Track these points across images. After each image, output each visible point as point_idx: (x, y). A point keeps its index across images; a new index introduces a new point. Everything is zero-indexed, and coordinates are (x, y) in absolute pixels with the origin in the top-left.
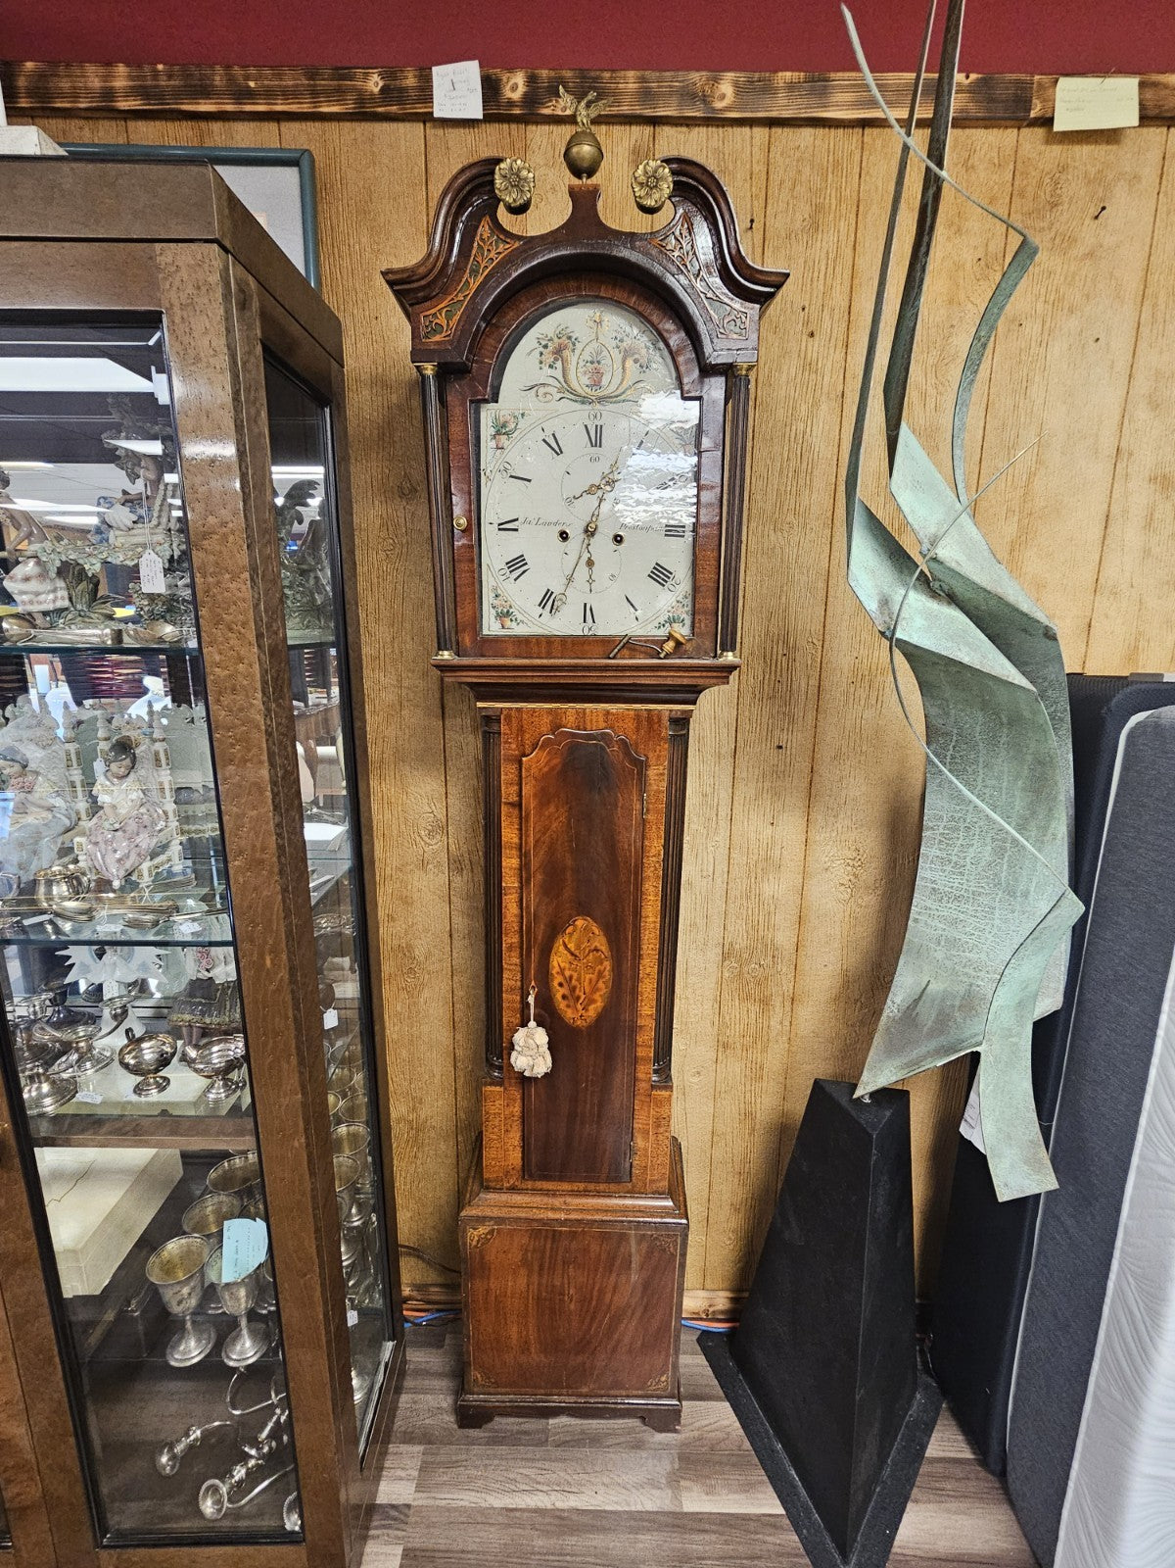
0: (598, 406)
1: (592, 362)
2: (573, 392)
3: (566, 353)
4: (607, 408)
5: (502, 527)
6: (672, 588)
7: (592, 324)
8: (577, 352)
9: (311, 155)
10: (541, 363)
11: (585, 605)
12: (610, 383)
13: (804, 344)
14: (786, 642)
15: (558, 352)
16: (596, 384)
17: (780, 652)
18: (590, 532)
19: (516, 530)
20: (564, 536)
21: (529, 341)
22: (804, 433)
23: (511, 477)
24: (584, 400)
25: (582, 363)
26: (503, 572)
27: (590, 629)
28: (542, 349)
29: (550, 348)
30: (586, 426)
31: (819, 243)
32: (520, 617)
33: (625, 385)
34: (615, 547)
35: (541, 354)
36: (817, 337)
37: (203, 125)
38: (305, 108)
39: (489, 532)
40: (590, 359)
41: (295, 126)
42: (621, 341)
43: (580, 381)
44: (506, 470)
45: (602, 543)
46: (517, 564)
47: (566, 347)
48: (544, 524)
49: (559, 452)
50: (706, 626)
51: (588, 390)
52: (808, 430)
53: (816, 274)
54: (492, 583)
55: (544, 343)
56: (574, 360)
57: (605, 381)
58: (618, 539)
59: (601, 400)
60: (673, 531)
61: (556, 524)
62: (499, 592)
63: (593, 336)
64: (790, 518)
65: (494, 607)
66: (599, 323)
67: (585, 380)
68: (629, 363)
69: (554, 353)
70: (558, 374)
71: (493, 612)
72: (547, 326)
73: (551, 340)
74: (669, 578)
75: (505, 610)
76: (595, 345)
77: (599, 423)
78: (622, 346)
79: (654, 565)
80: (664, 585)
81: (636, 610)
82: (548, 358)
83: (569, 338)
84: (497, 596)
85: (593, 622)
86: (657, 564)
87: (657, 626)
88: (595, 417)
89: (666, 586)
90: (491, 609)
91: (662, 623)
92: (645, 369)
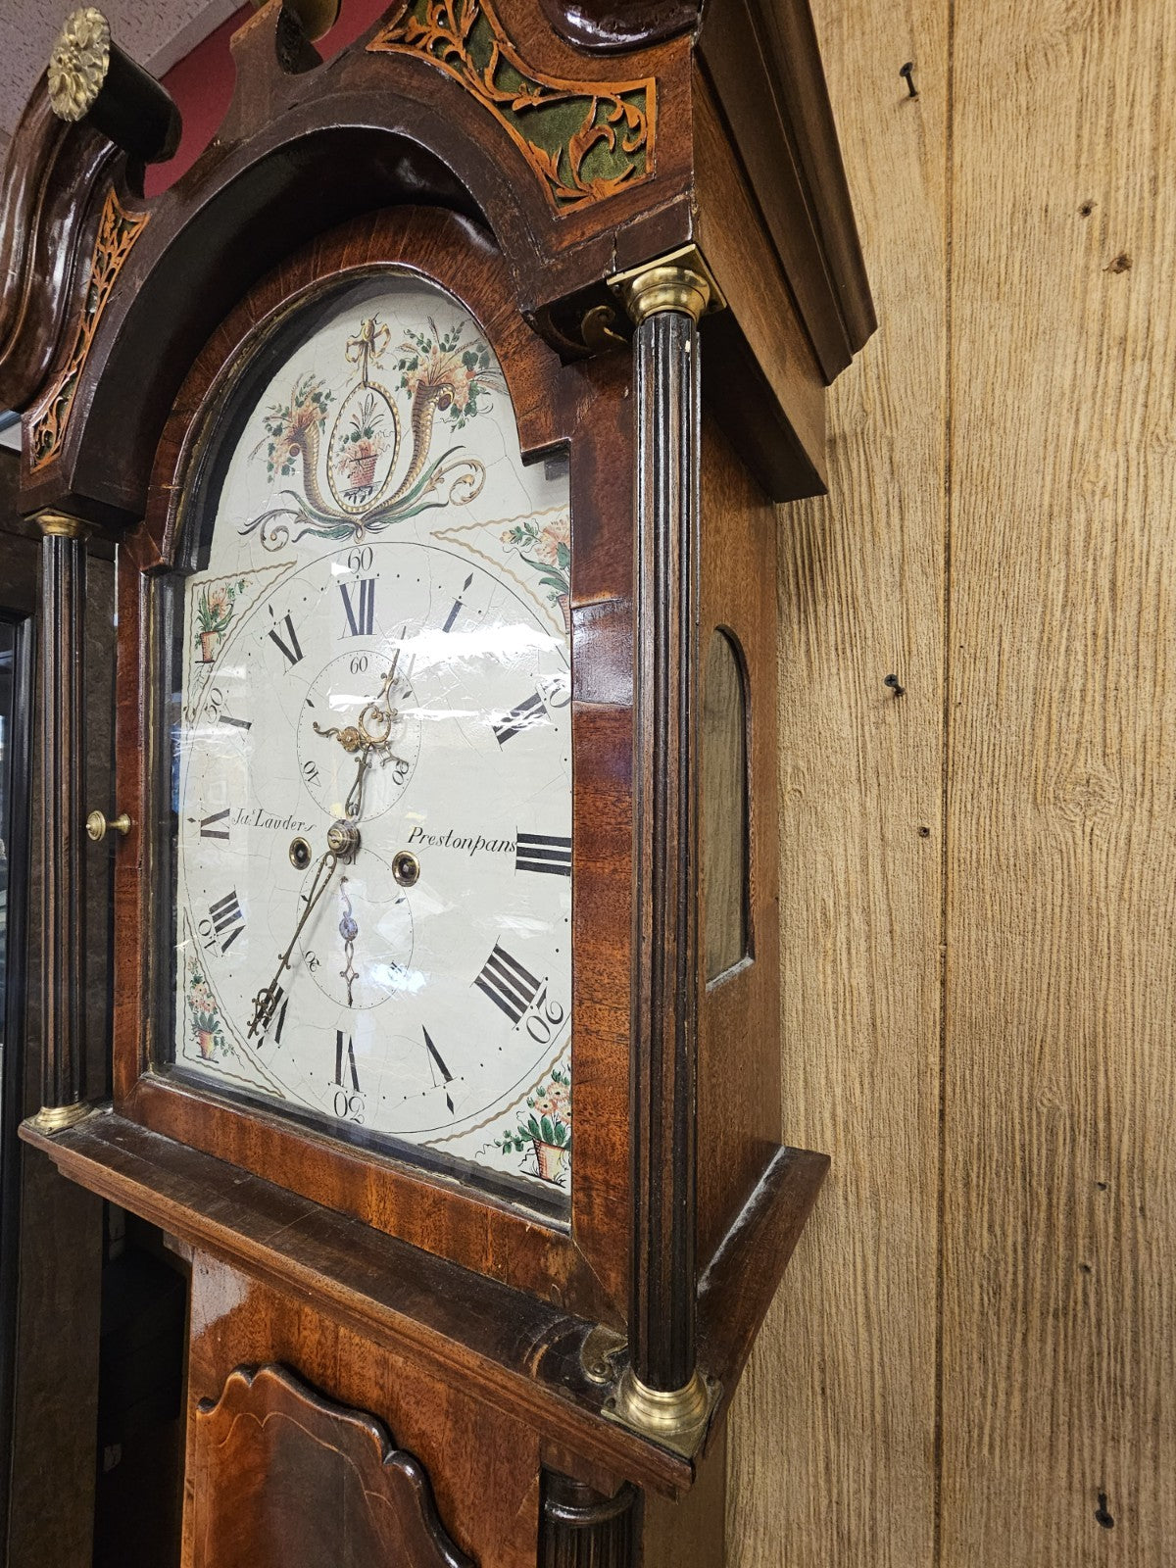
0: (368, 536)
1: (356, 438)
2: (323, 514)
3: (310, 431)
4: (384, 535)
5: (207, 828)
6: (537, 1028)
7: (355, 351)
8: (330, 424)
10: (271, 467)
11: (340, 1034)
12: (390, 474)
13: (1096, 296)
14: (1101, 1145)
15: (298, 435)
16: (365, 484)
17: (1084, 1174)
19: (225, 836)
20: (300, 854)
22: (1119, 526)
23: (223, 719)
24: (343, 527)
25: (337, 445)
26: (206, 927)
27: (348, 1104)
28: (272, 439)
29: (285, 433)
30: (343, 588)
31: (1125, 37)
32: (228, 1038)
33: (423, 470)
34: (400, 890)
35: (272, 448)
36: (1141, 268)
39: (188, 841)
40: (351, 430)
42: (414, 365)
43: (335, 487)
44: (215, 705)
45: (371, 878)
46: (227, 913)
47: (310, 419)
48: (269, 823)
49: (295, 657)
50: (610, 1212)
51: (349, 503)
52: (1134, 512)
53: (1122, 112)
54: (191, 948)
55: (274, 424)
56: (325, 440)
57: (380, 473)
58: (406, 870)
59: (370, 519)
60: (532, 853)
61: (288, 824)
62: (200, 972)
63: (358, 378)
64: (1090, 765)
65: (191, 1004)
66: (368, 344)
67: (344, 483)
68: (430, 410)
69: (291, 439)
70: (295, 480)
71: (191, 1015)
73: (287, 414)
74: (530, 997)
75: (207, 1015)
76: (363, 395)
77: (367, 576)
78: (415, 377)
79: (490, 952)
80: (516, 1018)
81: (448, 1078)
82: (283, 454)
83: (316, 398)
84: (197, 981)
85: (356, 1086)
86: (497, 950)
87: (502, 1140)
88: (360, 562)
89: (522, 1024)
90: (188, 1007)
91: (515, 1134)
92: (462, 416)
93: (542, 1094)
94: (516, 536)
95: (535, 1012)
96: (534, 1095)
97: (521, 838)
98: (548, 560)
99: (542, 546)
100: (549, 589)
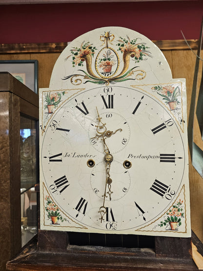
0: (110, 84)
1: (105, 60)
2: (94, 77)
3: (89, 56)
4: (115, 85)
5: (52, 159)
6: (169, 197)
7: (103, 39)
8: (95, 55)
9: (38, 61)
10: (74, 63)
11: (107, 208)
12: (116, 71)
15: (84, 57)
16: (109, 71)
18: (108, 161)
19: (61, 161)
20: (91, 163)
21: (66, 52)
23: (57, 129)
24: (101, 81)
25: (98, 61)
26: (53, 187)
27: (111, 225)
28: (74, 56)
29: (79, 55)
30: (103, 97)
32: (64, 216)
33: (127, 71)
34: (126, 170)
35: (74, 58)
37: (12, 55)
38: (37, 51)
39: (44, 163)
40: (103, 58)
41: (34, 55)
42: (123, 45)
43: (98, 71)
44: (54, 125)
45: (117, 167)
46: (62, 182)
47: (88, 53)
48: (78, 156)
49: (86, 112)
51: (103, 76)
54: (46, 194)
55: (75, 52)
56: (94, 60)
57: (113, 69)
58: (127, 164)
59: (111, 80)
60: (164, 158)
61: (85, 156)
62: (50, 200)
63: (105, 45)
65: (47, 210)
66: (108, 38)
67: (101, 70)
68: (129, 57)
69: (81, 57)
70: (84, 68)
71: (47, 213)
72: (76, 43)
73: (79, 50)
74: (166, 190)
75: (54, 212)
76: (106, 50)
77: (111, 94)
78: (123, 49)
79: (154, 181)
80: (162, 195)
81: (143, 212)
82: (78, 60)
83: (90, 48)
84: (49, 202)
85: (114, 220)
86: (156, 181)
87: (160, 224)
88: (108, 91)
89: (164, 196)
90: (46, 211)
91: (164, 222)
92: (138, 60)
93: (170, 211)
94: (156, 88)
95: (168, 193)
96: (168, 212)
97: (161, 155)
98: (165, 94)
99: (163, 91)
100: (165, 101)
